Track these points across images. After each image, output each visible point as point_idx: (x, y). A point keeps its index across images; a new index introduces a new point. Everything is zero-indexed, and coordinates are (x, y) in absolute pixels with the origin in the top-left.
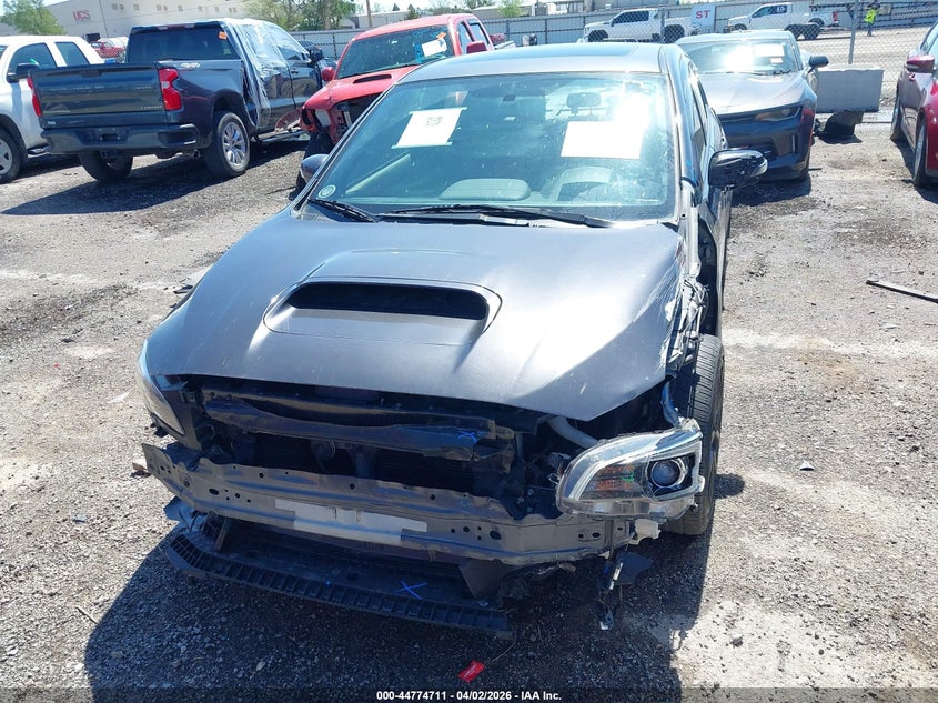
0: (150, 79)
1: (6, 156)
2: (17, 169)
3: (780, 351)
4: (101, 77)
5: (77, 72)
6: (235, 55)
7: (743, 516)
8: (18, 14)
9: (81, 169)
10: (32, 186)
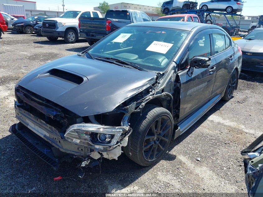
0: (104, 22)
1: (74, 37)
2: (75, 40)
3: (225, 125)
4: (94, 21)
5: (88, 19)
6: (130, 19)
7: (165, 167)
8: (102, 6)
9: (87, 43)
10: (76, 45)
